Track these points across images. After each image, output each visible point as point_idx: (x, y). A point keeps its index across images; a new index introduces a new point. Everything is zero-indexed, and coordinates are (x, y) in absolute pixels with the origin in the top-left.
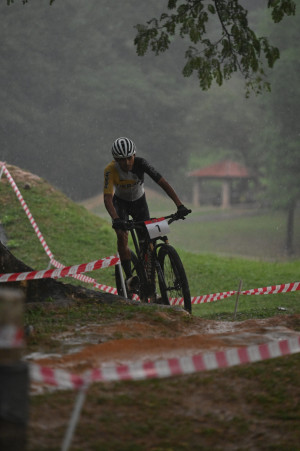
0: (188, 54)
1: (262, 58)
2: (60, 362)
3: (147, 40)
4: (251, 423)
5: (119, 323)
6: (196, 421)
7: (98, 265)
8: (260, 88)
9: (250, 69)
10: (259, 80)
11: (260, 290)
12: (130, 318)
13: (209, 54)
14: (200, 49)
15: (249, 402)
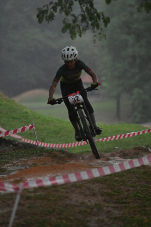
0: (64, 22)
1: (101, 22)
2: (6, 179)
3: (43, 16)
4: (104, 206)
5: (35, 158)
6: (76, 206)
7: (23, 129)
8: (101, 37)
9: (96, 28)
10: (100, 34)
11: (105, 139)
12: (40, 155)
13: (74, 21)
14: (70, 19)
15: (102, 195)
